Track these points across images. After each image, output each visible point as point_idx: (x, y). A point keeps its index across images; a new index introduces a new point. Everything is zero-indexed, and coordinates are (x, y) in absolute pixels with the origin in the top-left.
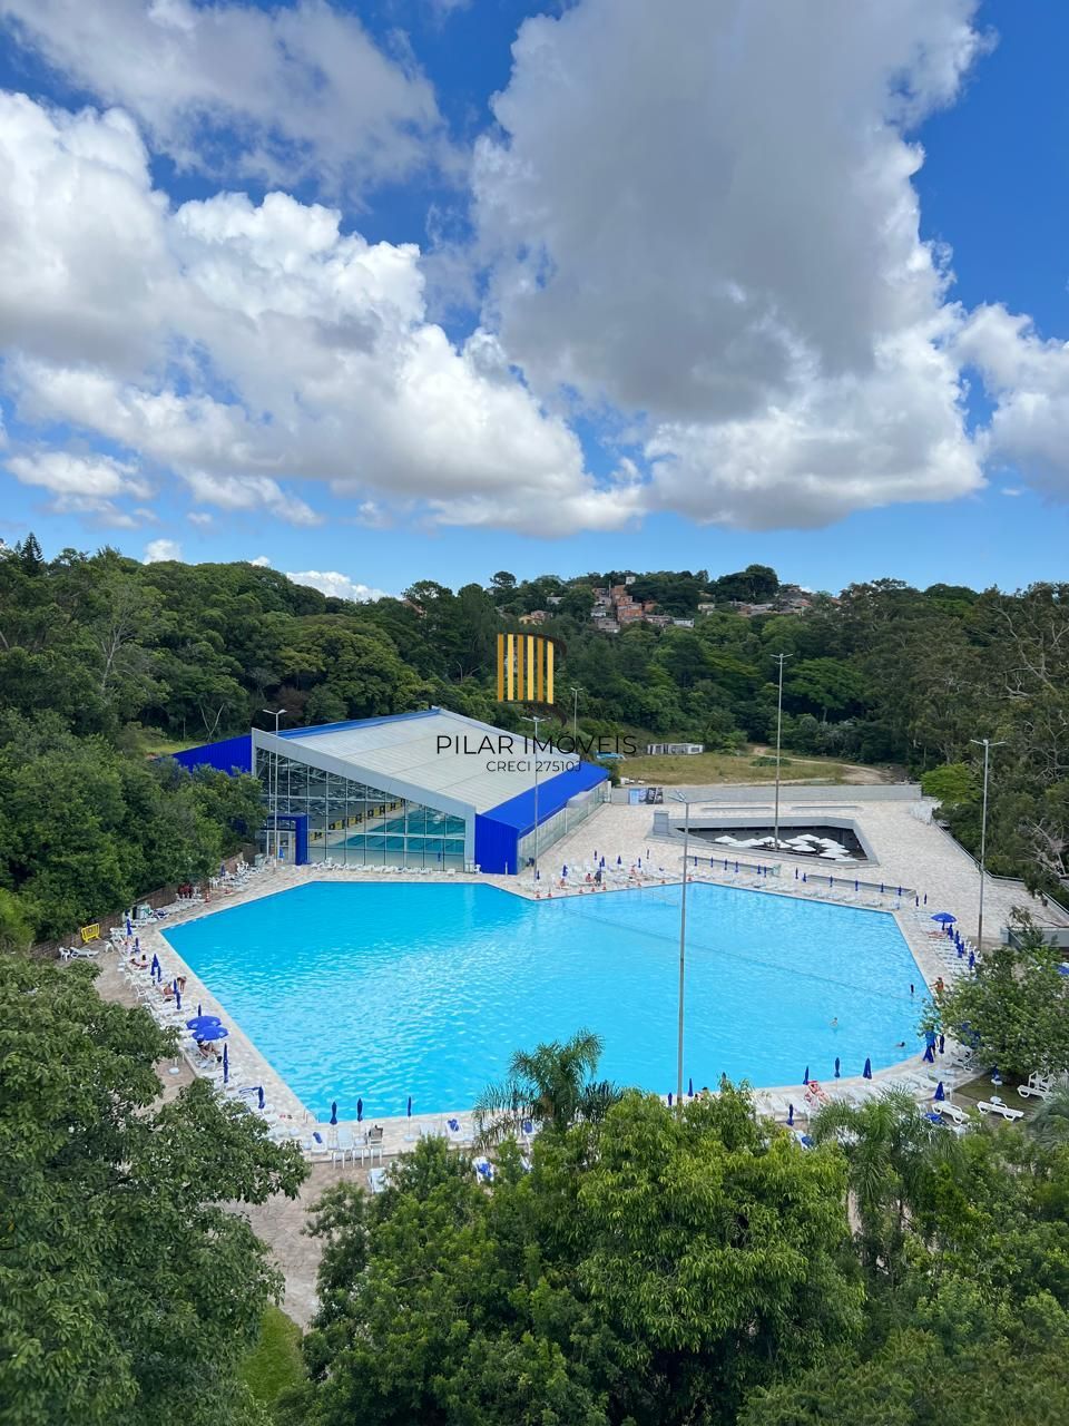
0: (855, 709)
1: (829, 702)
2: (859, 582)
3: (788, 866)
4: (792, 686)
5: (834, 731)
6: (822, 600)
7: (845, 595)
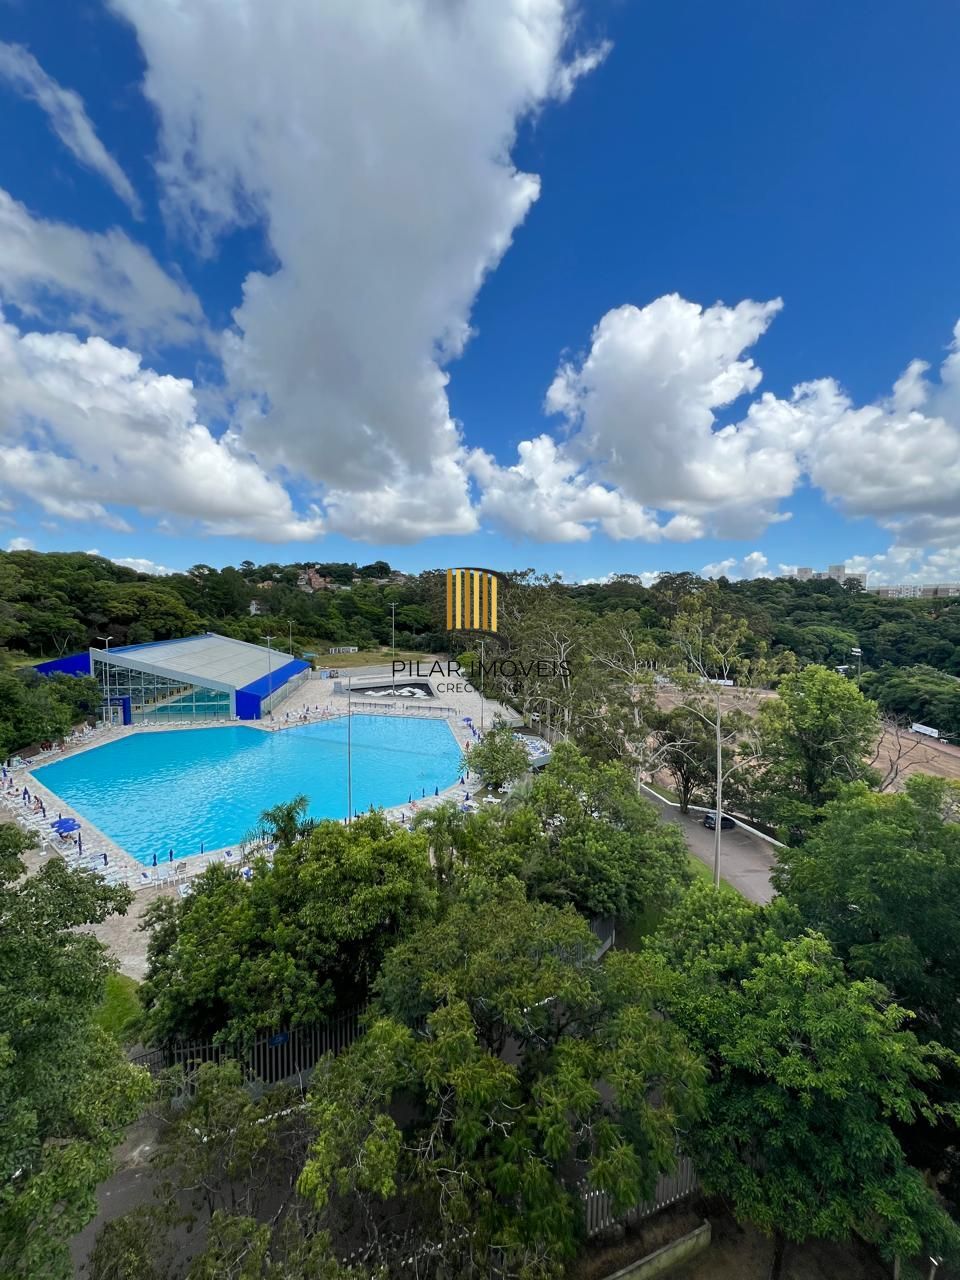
0: (427, 628)
1: (416, 625)
2: (427, 570)
3: (399, 703)
4: (399, 618)
5: (418, 638)
6: (411, 578)
7: (421, 576)
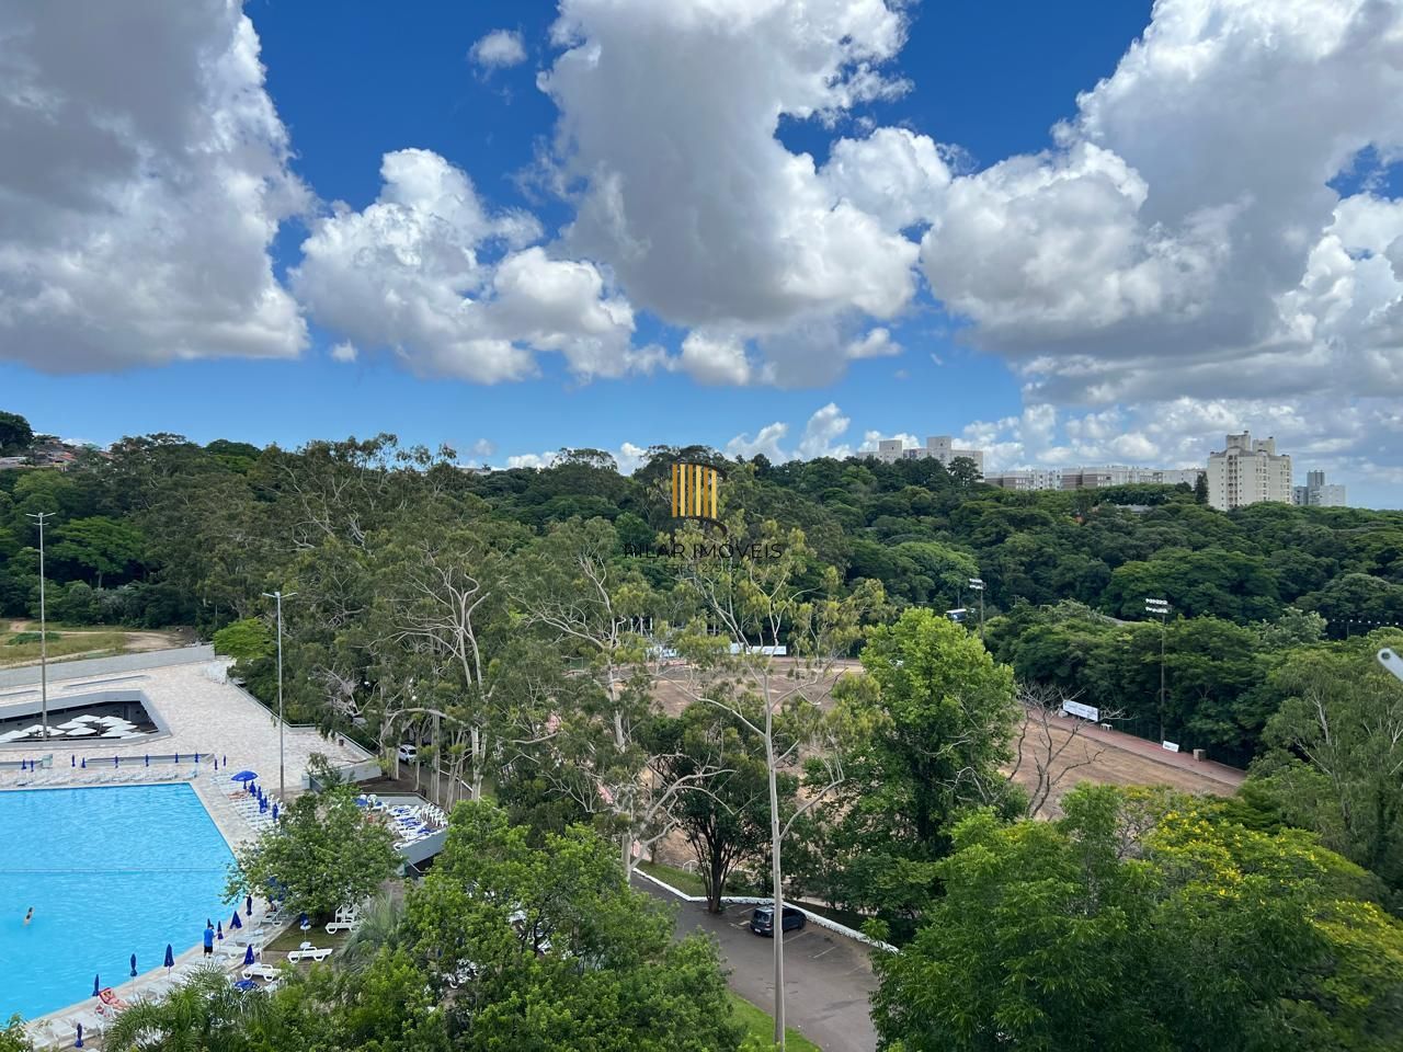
0: (136, 571)
1: (104, 566)
2: (133, 435)
3: (62, 754)
4: (57, 550)
5: (112, 597)
6: (89, 454)
7: (116, 449)
